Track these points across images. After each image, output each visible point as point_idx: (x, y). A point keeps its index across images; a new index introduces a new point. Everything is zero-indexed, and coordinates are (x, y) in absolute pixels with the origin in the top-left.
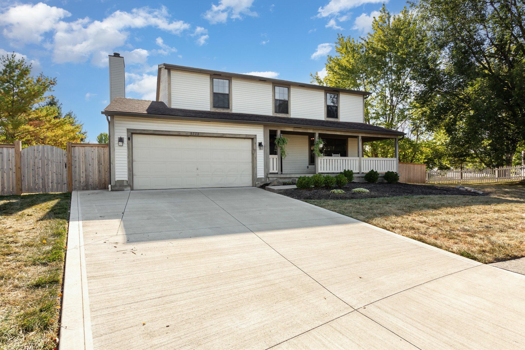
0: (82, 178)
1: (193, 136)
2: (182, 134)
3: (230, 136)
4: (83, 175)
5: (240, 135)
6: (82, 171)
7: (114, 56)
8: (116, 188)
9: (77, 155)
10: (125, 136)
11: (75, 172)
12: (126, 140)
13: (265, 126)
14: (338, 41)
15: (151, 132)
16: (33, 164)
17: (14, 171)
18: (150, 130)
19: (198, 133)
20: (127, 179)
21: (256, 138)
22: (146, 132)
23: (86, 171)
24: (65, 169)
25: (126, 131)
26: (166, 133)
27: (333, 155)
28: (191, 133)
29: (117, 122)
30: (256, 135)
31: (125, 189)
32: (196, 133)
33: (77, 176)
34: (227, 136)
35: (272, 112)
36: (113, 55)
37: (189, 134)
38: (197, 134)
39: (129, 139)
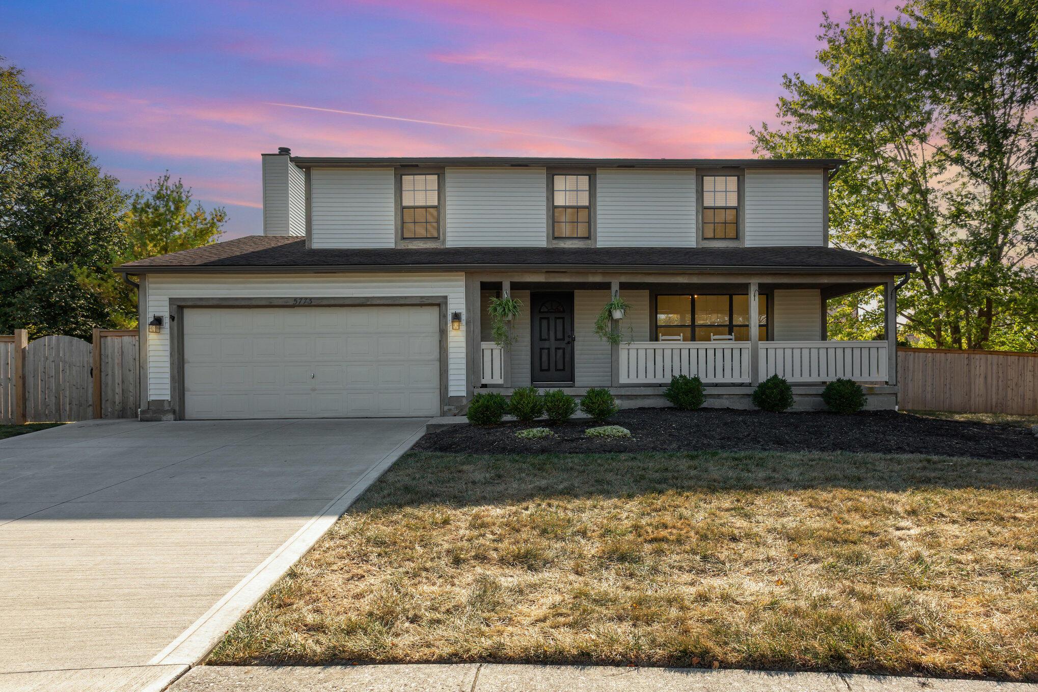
0: (117, 397)
1: (299, 306)
2: (275, 303)
3: (382, 302)
4: (118, 390)
5: (406, 297)
6: (117, 381)
7: (280, 154)
8: (148, 416)
9: (109, 351)
10: (165, 313)
11: (107, 385)
12: (167, 321)
13: (469, 273)
14: (822, 31)
15: (215, 303)
16: (43, 370)
17: (14, 382)
18: (212, 299)
19: (311, 299)
20: (168, 398)
21: (446, 303)
22: (204, 303)
23: (123, 382)
24: (90, 379)
25: (167, 303)
26: (243, 303)
27: (712, 337)
28: (295, 299)
29: (151, 285)
30: (446, 297)
31: (164, 418)
32: (306, 299)
33: (110, 392)
34: (375, 303)
35: (545, 239)
36: (277, 152)
37: (291, 303)
38: (308, 300)
39: (172, 318)
